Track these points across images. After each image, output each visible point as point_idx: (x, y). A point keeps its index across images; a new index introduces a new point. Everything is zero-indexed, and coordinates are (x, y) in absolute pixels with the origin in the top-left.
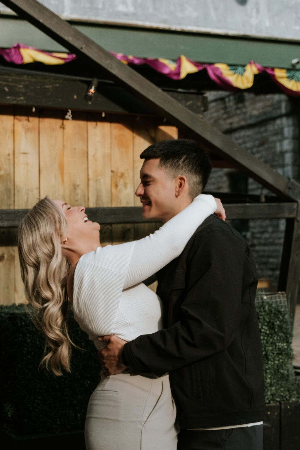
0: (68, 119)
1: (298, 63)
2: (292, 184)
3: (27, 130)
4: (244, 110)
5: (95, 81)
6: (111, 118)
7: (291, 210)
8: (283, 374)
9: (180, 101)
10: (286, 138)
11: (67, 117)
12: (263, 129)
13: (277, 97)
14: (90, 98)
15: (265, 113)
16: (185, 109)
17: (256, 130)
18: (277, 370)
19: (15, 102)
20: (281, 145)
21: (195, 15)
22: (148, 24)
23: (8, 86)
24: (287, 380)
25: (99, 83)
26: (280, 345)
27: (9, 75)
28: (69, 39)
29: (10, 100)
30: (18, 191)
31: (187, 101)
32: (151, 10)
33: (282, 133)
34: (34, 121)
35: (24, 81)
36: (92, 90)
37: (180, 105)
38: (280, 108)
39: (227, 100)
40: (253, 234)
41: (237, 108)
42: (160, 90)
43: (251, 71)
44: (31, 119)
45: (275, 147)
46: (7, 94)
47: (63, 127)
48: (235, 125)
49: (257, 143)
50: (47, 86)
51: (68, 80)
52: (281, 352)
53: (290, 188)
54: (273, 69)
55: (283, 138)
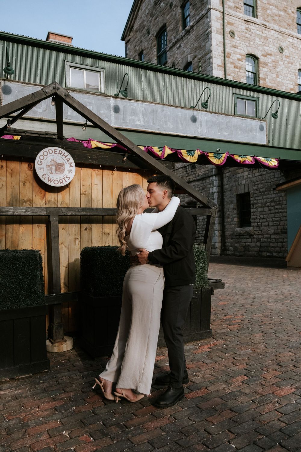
0: (115, 171)
1: (219, 150)
2: (210, 200)
3: (98, 175)
4: (195, 172)
5: (127, 155)
6: (133, 171)
7: (209, 212)
8: (203, 277)
9: (163, 164)
10: (215, 186)
11: (114, 170)
12: (204, 182)
13: (210, 166)
14: (125, 162)
15: (205, 174)
16: (165, 167)
17: (201, 182)
18: (200, 275)
19: (93, 163)
20: (212, 189)
21: (172, 126)
22: (150, 130)
23: (90, 156)
24: (204, 279)
25: (128, 156)
26: (202, 265)
27: (90, 151)
28: (116, 136)
29: (91, 162)
30: (93, 200)
31: (166, 164)
32: (151, 124)
33: (213, 184)
34: (101, 171)
35: (97, 154)
36: (125, 158)
37: (163, 166)
38: (212, 172)
39: (187, 167)
40: (198, 231)
41: (192, 172)
42: (154, 159)
43: (197, 153)
44: (99, 170)
45: (209, 190)
46: (90, 159)
47: (113, 174)
48: (191, 180)
49: (201, 188)
50: (106, 156)
51: (115, 154)
52: (202, 268)
53: (209, 202)
54: (208, 153)
55: (214, 186)
